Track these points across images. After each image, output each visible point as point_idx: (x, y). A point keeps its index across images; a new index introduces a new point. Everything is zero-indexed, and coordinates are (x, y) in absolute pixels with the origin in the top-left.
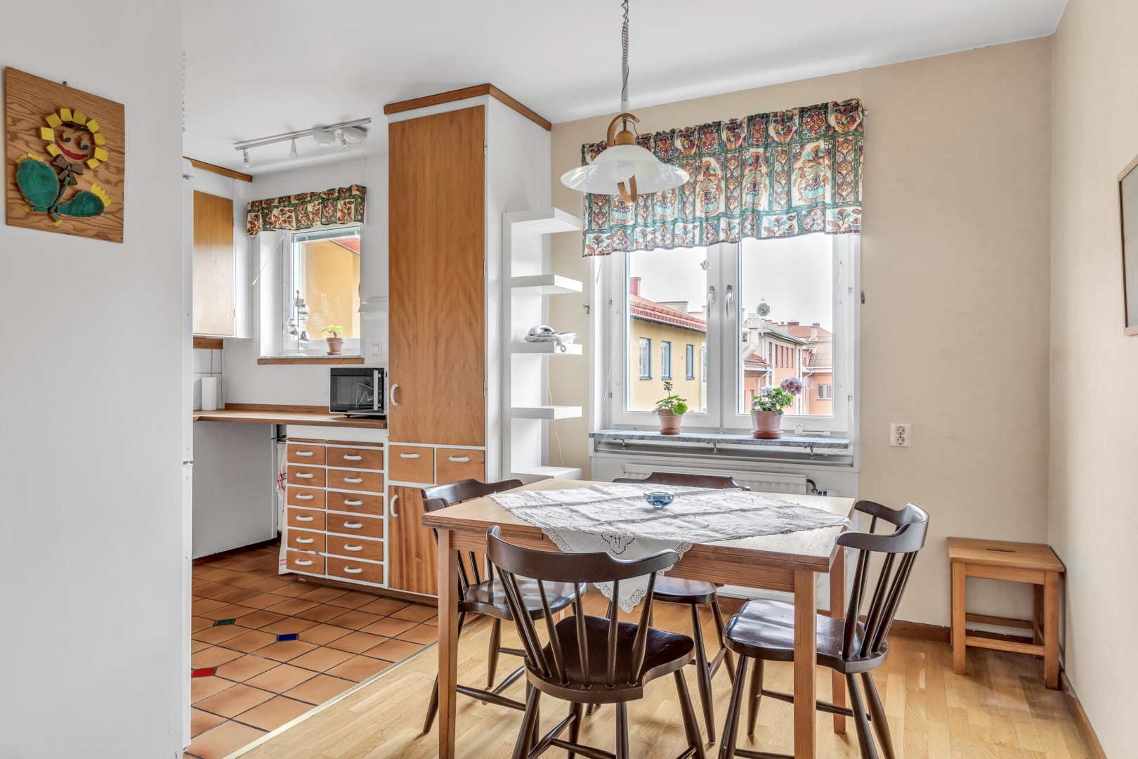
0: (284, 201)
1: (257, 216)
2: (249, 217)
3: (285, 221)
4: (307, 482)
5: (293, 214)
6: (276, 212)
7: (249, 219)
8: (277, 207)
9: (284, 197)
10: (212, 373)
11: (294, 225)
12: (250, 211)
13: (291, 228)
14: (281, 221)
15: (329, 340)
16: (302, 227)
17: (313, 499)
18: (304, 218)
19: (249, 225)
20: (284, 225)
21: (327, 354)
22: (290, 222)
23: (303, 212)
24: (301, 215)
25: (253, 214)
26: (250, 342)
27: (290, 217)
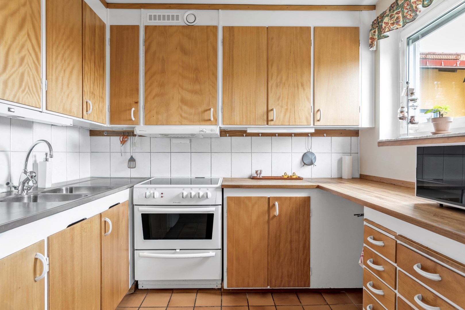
0: (393, 7)
1: (375, 32)
2: (370, 34)
3: (393, 24)
4: (378, 272)
5: (400, 15)
6: (386, 20)
7: (370, 36)
8: (388, 16)
9: (393, 4)
10: (351, 153)
11: (401, 23)
12: (371, 30)
13: (398, 27)
14: (390, 25)
15: (434, 120)
16: (408, 21)
17: (383, 296)
18: (410, 13)
19: (370, 41)
20: (392, 27)
21: (431, 134)
22: (397, 23)
23: (408, 7)
24: (406, 11)
25: (373, 31)
26: (373, 130)
27: (398, 18)
